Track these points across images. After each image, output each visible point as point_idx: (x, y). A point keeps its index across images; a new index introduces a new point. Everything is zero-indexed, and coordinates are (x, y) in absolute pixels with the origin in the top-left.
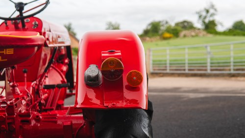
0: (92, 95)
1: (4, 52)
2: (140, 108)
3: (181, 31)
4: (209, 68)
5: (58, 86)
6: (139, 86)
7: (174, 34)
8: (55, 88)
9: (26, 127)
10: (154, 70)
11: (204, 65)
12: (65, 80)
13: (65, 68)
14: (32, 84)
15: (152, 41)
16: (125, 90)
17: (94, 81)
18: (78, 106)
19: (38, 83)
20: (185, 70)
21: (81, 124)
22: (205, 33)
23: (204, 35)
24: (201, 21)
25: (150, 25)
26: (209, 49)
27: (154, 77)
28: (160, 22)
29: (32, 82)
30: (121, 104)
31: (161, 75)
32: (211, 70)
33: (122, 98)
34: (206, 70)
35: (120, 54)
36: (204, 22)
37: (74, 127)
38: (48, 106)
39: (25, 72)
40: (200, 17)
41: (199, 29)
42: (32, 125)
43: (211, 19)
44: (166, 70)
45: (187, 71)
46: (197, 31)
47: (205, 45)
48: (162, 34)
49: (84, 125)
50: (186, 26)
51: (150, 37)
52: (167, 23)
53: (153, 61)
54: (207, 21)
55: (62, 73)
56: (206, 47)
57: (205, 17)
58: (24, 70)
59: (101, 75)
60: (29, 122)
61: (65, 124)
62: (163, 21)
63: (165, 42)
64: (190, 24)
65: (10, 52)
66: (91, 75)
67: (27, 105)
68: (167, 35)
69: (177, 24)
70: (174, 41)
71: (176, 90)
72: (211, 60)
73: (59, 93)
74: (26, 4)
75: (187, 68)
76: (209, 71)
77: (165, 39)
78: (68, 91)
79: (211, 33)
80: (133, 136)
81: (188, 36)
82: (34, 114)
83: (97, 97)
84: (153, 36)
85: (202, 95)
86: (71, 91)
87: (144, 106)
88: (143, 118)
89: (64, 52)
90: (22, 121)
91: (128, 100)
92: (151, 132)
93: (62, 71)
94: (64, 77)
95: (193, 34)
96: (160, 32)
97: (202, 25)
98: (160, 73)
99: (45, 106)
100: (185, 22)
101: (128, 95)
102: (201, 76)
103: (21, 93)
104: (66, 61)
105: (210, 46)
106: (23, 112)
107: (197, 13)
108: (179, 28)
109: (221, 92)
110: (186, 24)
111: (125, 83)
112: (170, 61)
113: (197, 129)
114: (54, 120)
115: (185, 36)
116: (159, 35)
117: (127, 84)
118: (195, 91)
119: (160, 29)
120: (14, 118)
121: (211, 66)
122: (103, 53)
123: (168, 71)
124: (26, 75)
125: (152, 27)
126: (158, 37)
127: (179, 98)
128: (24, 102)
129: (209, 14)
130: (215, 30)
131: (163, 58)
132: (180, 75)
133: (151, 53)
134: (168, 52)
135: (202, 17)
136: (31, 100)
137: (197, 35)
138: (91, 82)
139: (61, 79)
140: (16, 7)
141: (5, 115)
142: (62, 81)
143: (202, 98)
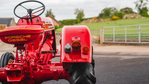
0: (68, 56)
1: (26, 36)
2: (88, 62)
3: (124, 15)
4: (140, 40)
5: (49, 52)
6: (88, 53)
7: (119, 16)
8: (47, 53)
9: (35, 72)
10: (105, 41)
11: (137, 38)
12: (52, 49)
13: (51, 42)
14: (36, 51)
15: (105, 21)
16: (82, 54)
17: (69, 50)
18: (62, 61)
19: (39, 51)
20: (124, 41)
21: (62, 71)
22: (140, 16)
23: (139, 17)
24: (137, 8)
25: (103, 10)
26: (140, 28)
27: (105, 45)
28: (110, 8)
29: (36, 50)
30: (80, 60)
31: (110, 44)
32: (141, 41)
33: (80, 58)
34: (138, 41)
35: (80, 39)
36: (139, 9)
37: (58, 72)
38: (44, 62)
39: (32, 45)
40: (137, 5)
41: (136, 13)
42: (38, 71)
43: (144, 7)
44: (113, 41)
45: (126, 42)
46: (135, 15)
47: (138, 25)
48: (112, 16)
49: (63, 71)
50: (128, 11)
51: (103, 19)
52: (115, 9)
53: (105, 35)
54: (141, 8)
55: (50, 45)
56: (138, 26)
57: (140, 6)
58: (32, 44)
59: (71, 48)
60: (36, 70)
61: (54, 71)
62: (112, 8)
63: (113, 22)
64: (130, 10)
65: (29, 36)
66: (67, 48)
67: (35, 62)
68: (115, 17)
69: (121, 10)
70: (119, 22)
71: (117, 54)
72: (141, 35)
73: (49, 56)
74: (33, 10)
75: (126, 40)
76: (140, 42)
77: (114, 20)
78: (53, 55)
79: (144, 16)
80: (86, 75)
81: (129, 18)
82: (38, 66)
83: (70, 57)
84: (106, 18)
85: (132, 57)
86: (55, 55)
87: (90, 61)
88: (90, 67)
89: (51, 33)
90: (33, 69)
91: (83, 59)
92: (94, 73)
93: (50, 44)
94: (51, 47)
95: (132, 17)
96: (110, 15)
97: (138, 11)
98: (109, 43)
99: (42, 62)
100: (127, 8)
101: (83, 56)
102: (135, 45)
103: (31, 55)
104: (52, 38)
105: (141, 26)
106: (33, 65)
107: (135, 3)
108: (123, 13)
109: (144, 55)
110: (127, 10)
111: (82, 51)
112: (115, 35)
113: (126, 76)
114: (49, 69)
115: (127, 18)
116: (109, 17)
117: (83, 52)
118: (129, 55)
119: (110, 13)
120: (29, 68)
121: (141, 39)
122: (73, 38)
123: (114, 42)
124: (33, 46)
125: (105, 12)
126: (109, 19)
127: (118, 59)
128: (33, 60)
129: (143, 4)
130: (147, 14)
131: (111, 34)
132: (121, 44)
133: (103, 30)
134: (114, 29)
135: (139, 5)
136: (36, 59)
137: (134, 18)
138: (67, 51)
139: (50, 48)
140: (28, 12)
141: (27, 66)
142: (50, 49)
143: (131, 59)
